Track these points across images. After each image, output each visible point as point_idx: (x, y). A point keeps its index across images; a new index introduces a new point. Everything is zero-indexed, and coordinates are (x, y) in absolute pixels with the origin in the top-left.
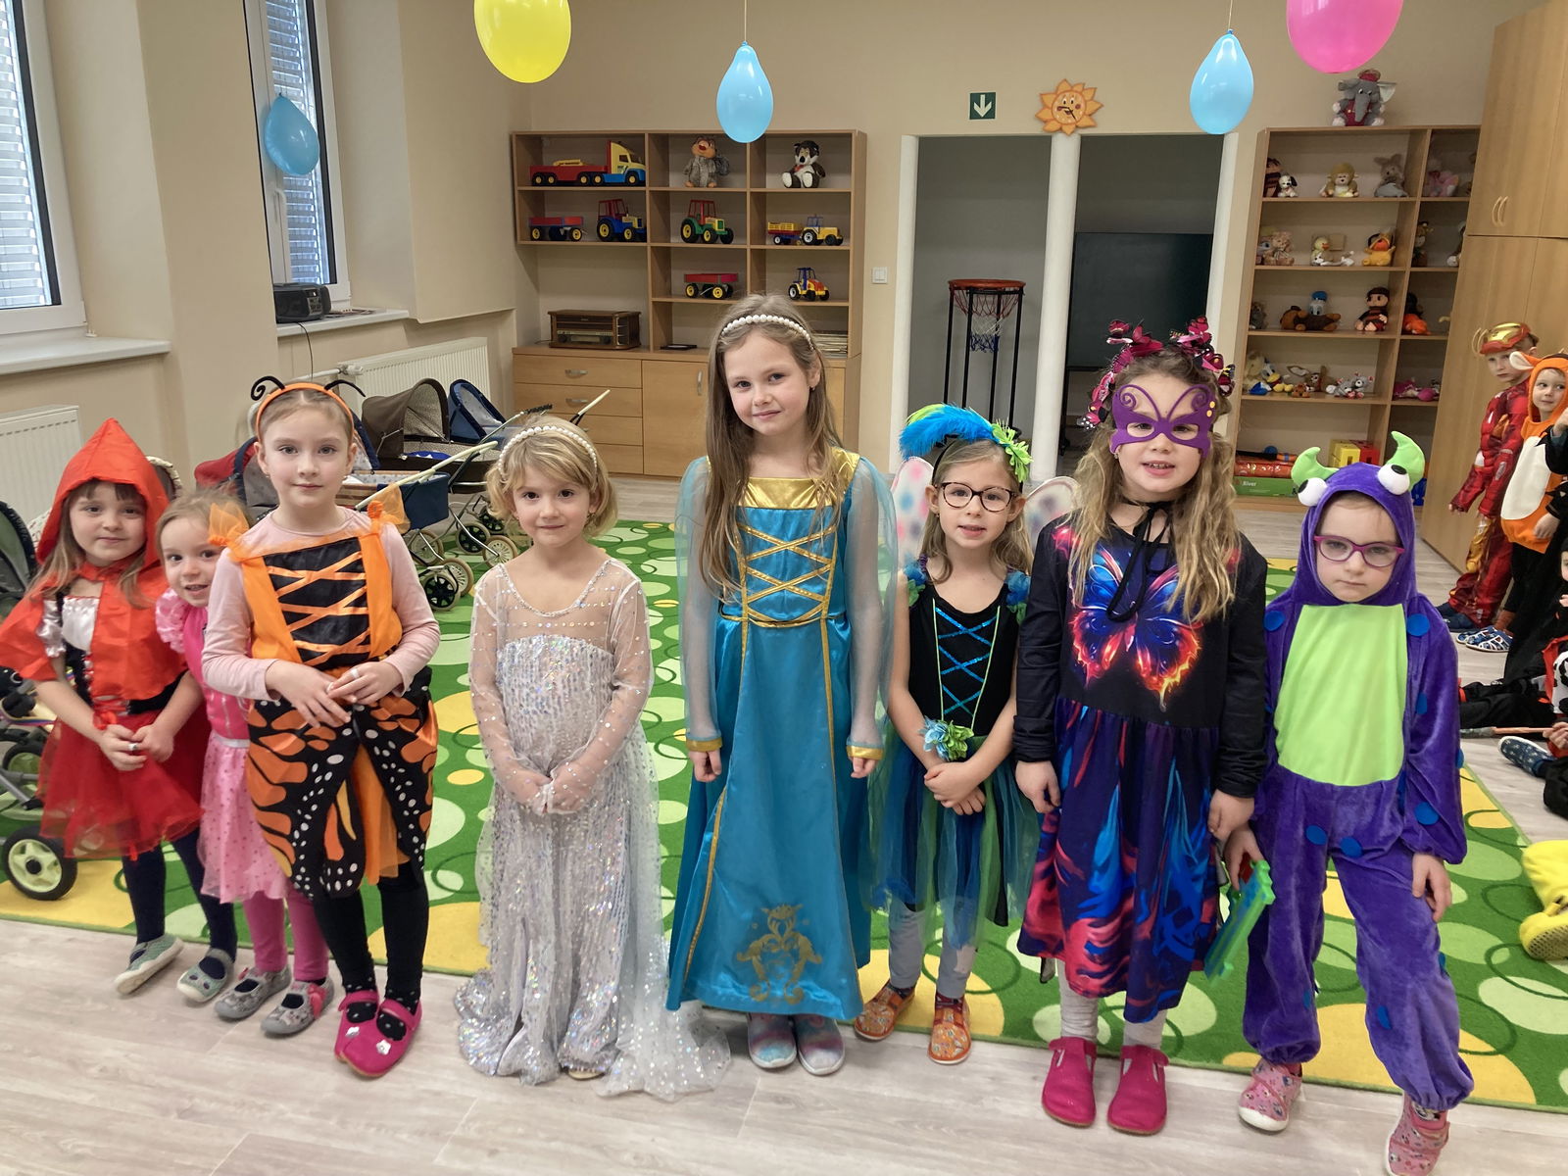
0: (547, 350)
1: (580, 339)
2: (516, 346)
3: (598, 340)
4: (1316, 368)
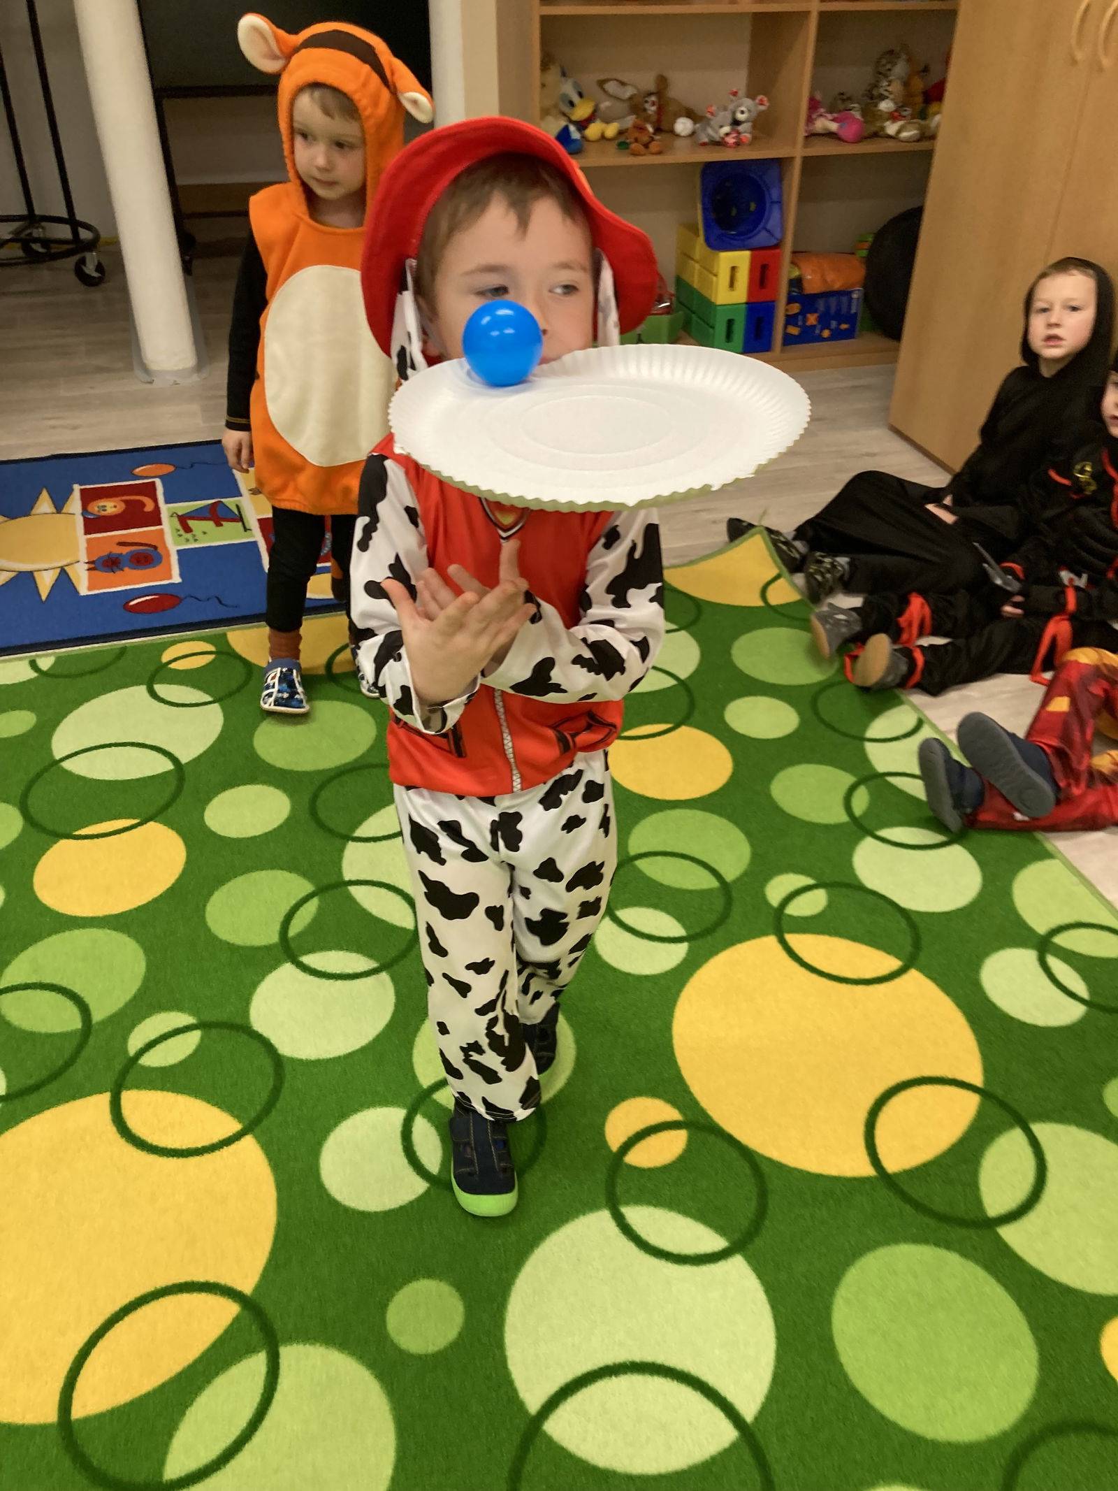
4: (647, 81)
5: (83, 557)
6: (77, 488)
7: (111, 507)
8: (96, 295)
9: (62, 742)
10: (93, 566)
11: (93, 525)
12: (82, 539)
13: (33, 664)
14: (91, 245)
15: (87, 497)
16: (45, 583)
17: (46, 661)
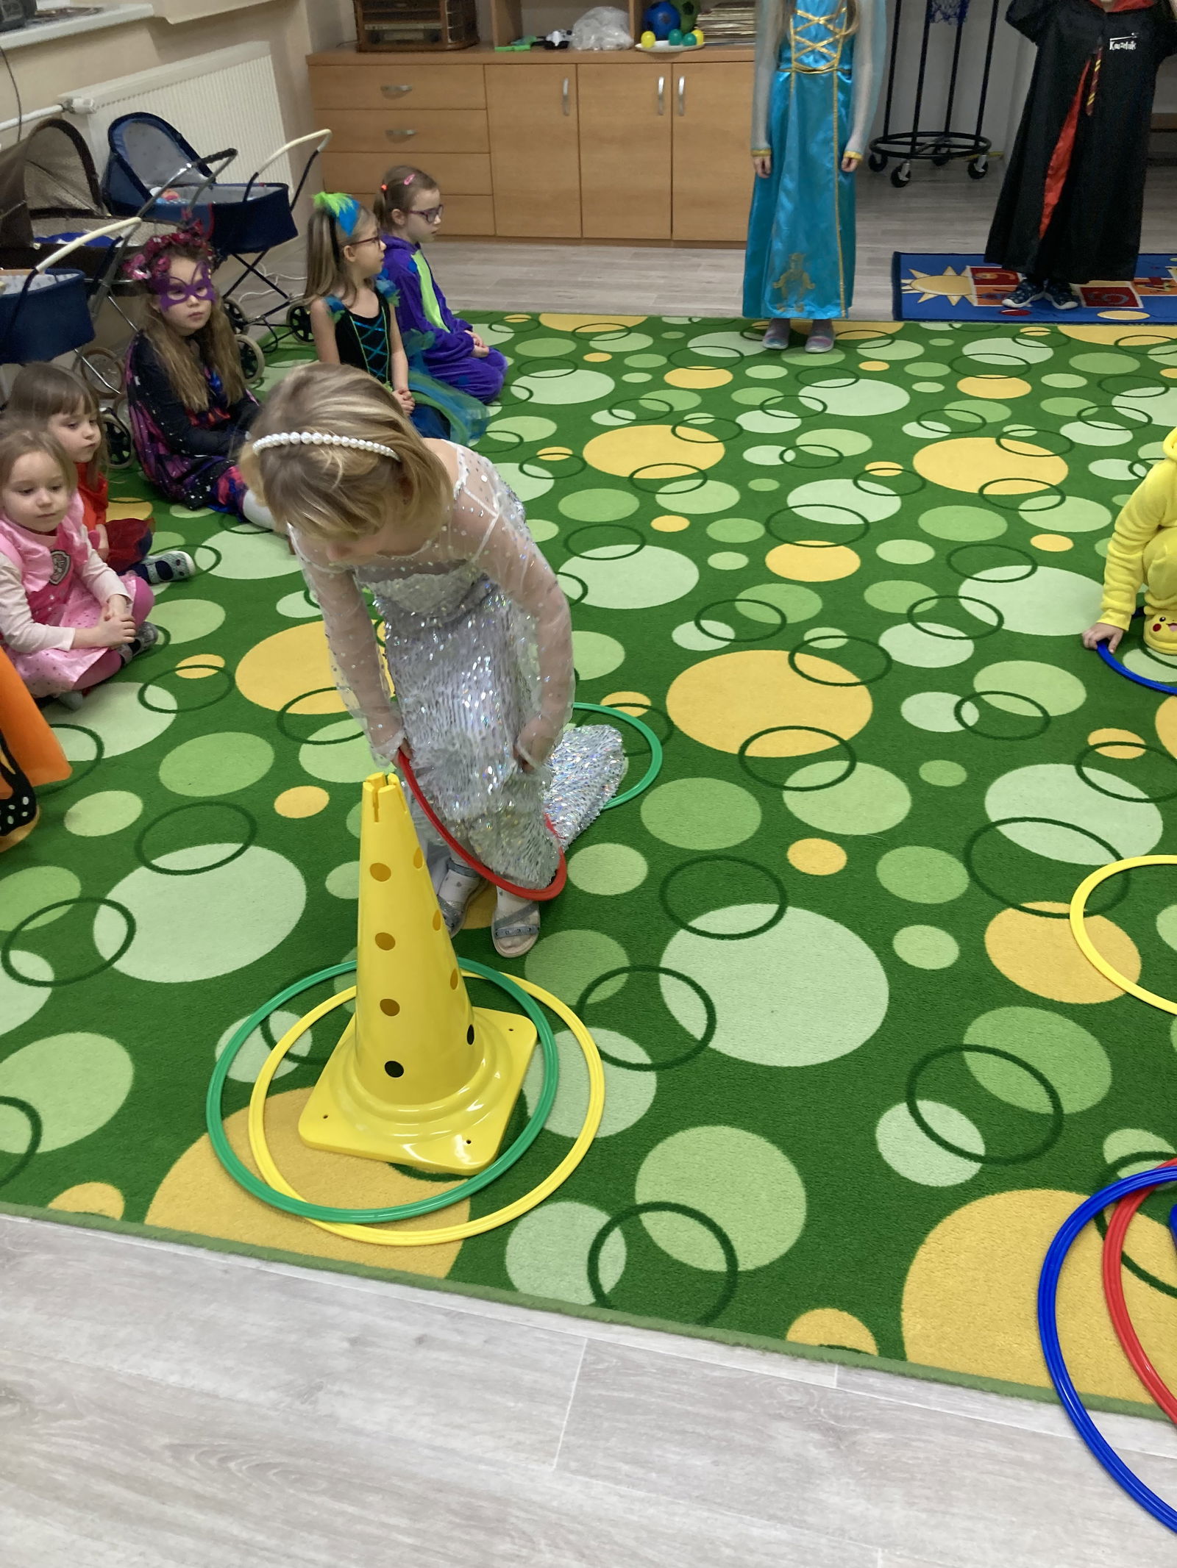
0: (351, 55)
1: (398, 36)
2: (309, 51)
3: (420, 36)
5: (974, 292)
6: (968, 268)
7: (989, 276)
8: (977, 183)
9: (967, 350)
10: (980, 296)
11: (977, 282)
12: (973, 287)
13: (951, 326)
14: (984, 150)
15: (974, 271)
16: (954, 300)
17: (957, 325)
